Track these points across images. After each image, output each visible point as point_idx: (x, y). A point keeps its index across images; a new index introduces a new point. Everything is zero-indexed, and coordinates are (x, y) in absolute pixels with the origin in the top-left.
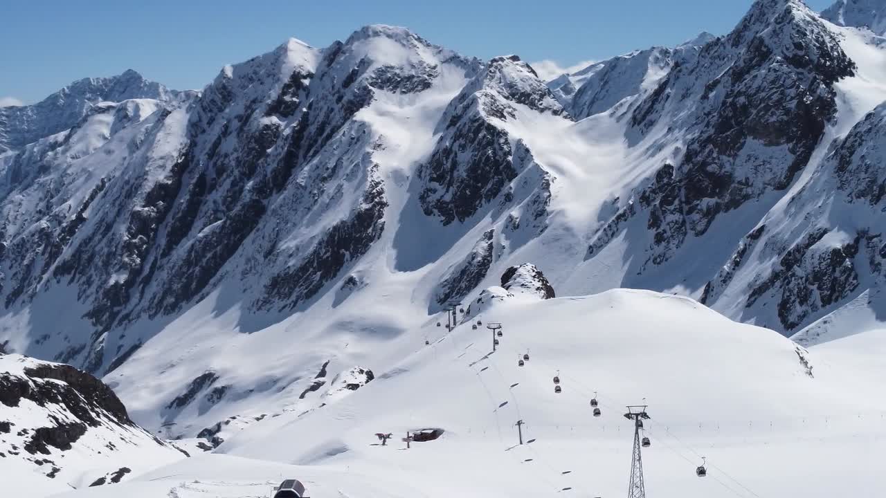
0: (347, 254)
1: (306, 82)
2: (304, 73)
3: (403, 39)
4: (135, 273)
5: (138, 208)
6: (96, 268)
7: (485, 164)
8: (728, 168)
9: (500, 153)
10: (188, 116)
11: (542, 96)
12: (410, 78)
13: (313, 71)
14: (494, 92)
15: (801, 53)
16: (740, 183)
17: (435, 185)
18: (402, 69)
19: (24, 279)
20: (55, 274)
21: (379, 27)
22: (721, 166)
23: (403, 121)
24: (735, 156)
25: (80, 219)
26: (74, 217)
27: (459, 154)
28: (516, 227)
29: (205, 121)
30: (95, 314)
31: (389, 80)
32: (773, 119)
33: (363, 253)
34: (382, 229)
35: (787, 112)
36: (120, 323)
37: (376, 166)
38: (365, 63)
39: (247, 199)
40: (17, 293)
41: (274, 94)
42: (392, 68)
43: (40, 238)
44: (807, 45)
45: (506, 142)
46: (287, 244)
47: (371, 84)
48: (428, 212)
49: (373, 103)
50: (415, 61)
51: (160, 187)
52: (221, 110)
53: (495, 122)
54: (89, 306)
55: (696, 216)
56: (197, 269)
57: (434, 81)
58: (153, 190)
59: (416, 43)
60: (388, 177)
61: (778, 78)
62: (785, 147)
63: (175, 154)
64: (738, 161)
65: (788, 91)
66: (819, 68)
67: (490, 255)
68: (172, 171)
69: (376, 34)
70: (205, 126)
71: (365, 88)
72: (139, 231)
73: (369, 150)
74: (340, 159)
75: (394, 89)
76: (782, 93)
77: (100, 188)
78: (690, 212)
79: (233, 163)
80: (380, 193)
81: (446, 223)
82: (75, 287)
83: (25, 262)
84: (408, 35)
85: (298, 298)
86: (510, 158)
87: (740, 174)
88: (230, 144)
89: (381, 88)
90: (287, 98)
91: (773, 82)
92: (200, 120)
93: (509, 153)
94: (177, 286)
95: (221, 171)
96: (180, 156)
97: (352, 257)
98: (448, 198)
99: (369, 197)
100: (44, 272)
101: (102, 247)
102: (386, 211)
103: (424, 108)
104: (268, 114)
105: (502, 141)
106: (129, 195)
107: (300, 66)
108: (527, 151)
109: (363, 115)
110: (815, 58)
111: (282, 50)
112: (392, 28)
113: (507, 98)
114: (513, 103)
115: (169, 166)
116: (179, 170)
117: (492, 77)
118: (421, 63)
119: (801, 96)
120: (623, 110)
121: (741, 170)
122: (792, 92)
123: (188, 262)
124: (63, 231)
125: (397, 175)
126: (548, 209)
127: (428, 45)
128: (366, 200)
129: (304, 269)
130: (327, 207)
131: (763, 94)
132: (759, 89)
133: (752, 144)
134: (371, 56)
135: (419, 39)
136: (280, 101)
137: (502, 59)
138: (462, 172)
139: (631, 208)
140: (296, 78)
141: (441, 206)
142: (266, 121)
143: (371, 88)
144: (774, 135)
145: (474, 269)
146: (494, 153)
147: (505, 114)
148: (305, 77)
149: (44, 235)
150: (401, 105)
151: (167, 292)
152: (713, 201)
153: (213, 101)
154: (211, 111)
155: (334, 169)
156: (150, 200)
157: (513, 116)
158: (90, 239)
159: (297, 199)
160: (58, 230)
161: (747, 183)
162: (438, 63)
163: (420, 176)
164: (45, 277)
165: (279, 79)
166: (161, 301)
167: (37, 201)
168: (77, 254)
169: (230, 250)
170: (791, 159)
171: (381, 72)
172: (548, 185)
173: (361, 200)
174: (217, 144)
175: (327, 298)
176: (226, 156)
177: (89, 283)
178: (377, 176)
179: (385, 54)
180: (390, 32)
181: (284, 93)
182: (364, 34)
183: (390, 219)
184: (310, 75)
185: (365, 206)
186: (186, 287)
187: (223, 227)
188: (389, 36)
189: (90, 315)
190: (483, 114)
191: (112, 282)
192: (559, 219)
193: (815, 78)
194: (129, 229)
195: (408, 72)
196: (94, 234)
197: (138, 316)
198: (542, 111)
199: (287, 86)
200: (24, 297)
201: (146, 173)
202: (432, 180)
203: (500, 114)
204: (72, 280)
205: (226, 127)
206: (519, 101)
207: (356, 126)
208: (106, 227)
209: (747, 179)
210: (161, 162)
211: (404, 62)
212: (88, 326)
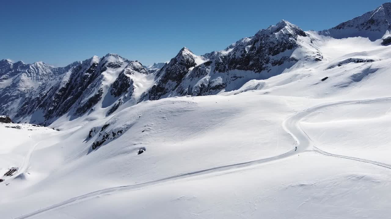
0: (93, 104)
1: (96, 65)
2: (96, 63)
3: (116, 56)
4: (55, 107)
5: (57, 93)
6: (47, 106)
7: (124, 84)
8: (164, 86)
9: (127, 82)
10: (72, 72)
11: (141, 69)
12: (116, 65)
13: (98, 63)
14: (130, 69)
15: (182, 62)
16: (166, 89)
17: (114, 89)
18: (114, 63)
19: (32, 108)
20: (39, 107)
21: (111, 54)
22: (163, 86)
23: (112, 74)
24: (166, 84)
25: (46, 95)
26: (45, 95)
27: (119, 82)
28: (126, 98)
29: (75, 74)
30: (45, 116)
31: (111, 65)
32: (174, 76)
33: (96, 103)
34: (101, 98)
35: (177, 74)
36: (50, 118)
37: (102, 84)
38: (107, 62)
39: (79, 91)
40: (30, 111)
41: (88, 68)
42: (112, 63)
43: (37, 99)
44: (184, 60)
45: (129, 80)
46: (82, 102)
47: (107, 66)
48: (112, 94)
49: (107, 71)
50: (118, 61)
51: (63, 88)
52: (79, 71)
53: (128, 75)
54: (44, 115)
55: (157, 96)
56: (67, 106)
57: (122, 66)
58: (61, 89)
59: (119, 57)
60: (104, 87)
61: (176, 67)
62: (175, 82)
63: (67, 81)
64: (166, 85)
65: (177, 70)
66: (186, 65)
67: (119, 104)
68: (66, 84)
69: (110, 55)
70: (75, 75)
71: (105, 67)
72: (57, 98)
73: (102, 81)
74: (97, 83)
75: (112, 68)
76: (176, 70)
77: (52, 88)
78: (156, 95)
79: (79, 83)
80: (102, 91)
81: (115, 97)
82: (43, 110)
83: (33, 105)
84: (117, 55)
85: (82, 113)
86: (129, 83)
87: (166, 88)
88: (79, 79)
89: (109, 67)
90: (91, 69)
91: (175, 68)
92: (74, 73)
93: (129, 82)
94: (62, 110)
95: (76, 85)
96: (69, 81)
97: (94, 104)
98: (116, 92)
99: (99, 91)
100: (37, 107)
101: (49, 101)
102: (103, 94)
103: (117, 72)
104: (86, 72)
105: (128, 79)
106: (56, 90)
107: (95, 62)
108: (133, 82)
109: (104, 73)
110: (185, 63)
111: (92, 58)
112: (114, 54)
113: (133, 70)
114: (134, 71)
115: (66, 83)
116: (68, 85)
117: (130, 65)
118: (119, 62)
119: (180, 71)
120: (155, 73)
121: (167, 86)
122: (178, 70)
123: (65, 105)
124: (42, 97)
125: (107, 87)
126: (132, 94)
127: (122, 58)
128: (98, 92)
129: (83, 107)
130: (91, 93)
131: (173, 71)
132: (172, 70)
133: (170, 81)
134: (108, 60)
135: (120, 57)
136: (90, 69)
137: (133, 61)
138: (119, 86)
139: (147, 94)
140: (94, 64)
141: (115, 94)
142: (86, 74)
143: (107, 67)
144: (174, 79)
145: (115, 107)
146: (126, 82)
147: (131, 73)
148: (96, 64)
149: (38, 98)
150: (113, 71)
151: (60, 111)
152: (160, 93)
153: (77, 69)
154: (77, 71)
155: (95, 85)
156: (60, 91)
157: (133, 74)
158: (47, 99)
159: (87, 92)
160: (41, 97)
161: (167, 89)
162: (123, 62)
163: (111, 87)
164: (37, 108)
165: (90, 65)
166: (59, 113)
167: (39, 91)
168: (44, 103)
169: (74, 102)
170: (176, 84)
171: (109, 64)
172: (134, 89)
173: (97, 92)
174: (76, 79)
175: (87, 113)
176: (78, 81)
177: (45, 109)
178: (102, 87)
179: (112, 60)
180: (113, 55)
181: (91, 68)
182: (108, 55)
183: (103, 96)
184: (97, 64)
185: (98, 93)
186: (64, 110)
187: (73, 97)
188: (113, 56)
189: (44, 116)
190: (125, 73)
191: (50, 109)
192: (133, 97)
193: (184, 67)
194: (55, 98)
195: (116, 64)
196: (48, 98)
197: (54, 117)
198: (141, 73)
199: (92, 66)
200: (32, 112)
201: (60, 85)
202: (113, 87)
203: (130, 74)
204: (42, 109)
205: (79, 75)
206: (136, 71)
207: (101, 76)
208: (50, 97)
209: (167, 88)
210: (64, 83)
211: (115, 61)
212: (44, 119)
